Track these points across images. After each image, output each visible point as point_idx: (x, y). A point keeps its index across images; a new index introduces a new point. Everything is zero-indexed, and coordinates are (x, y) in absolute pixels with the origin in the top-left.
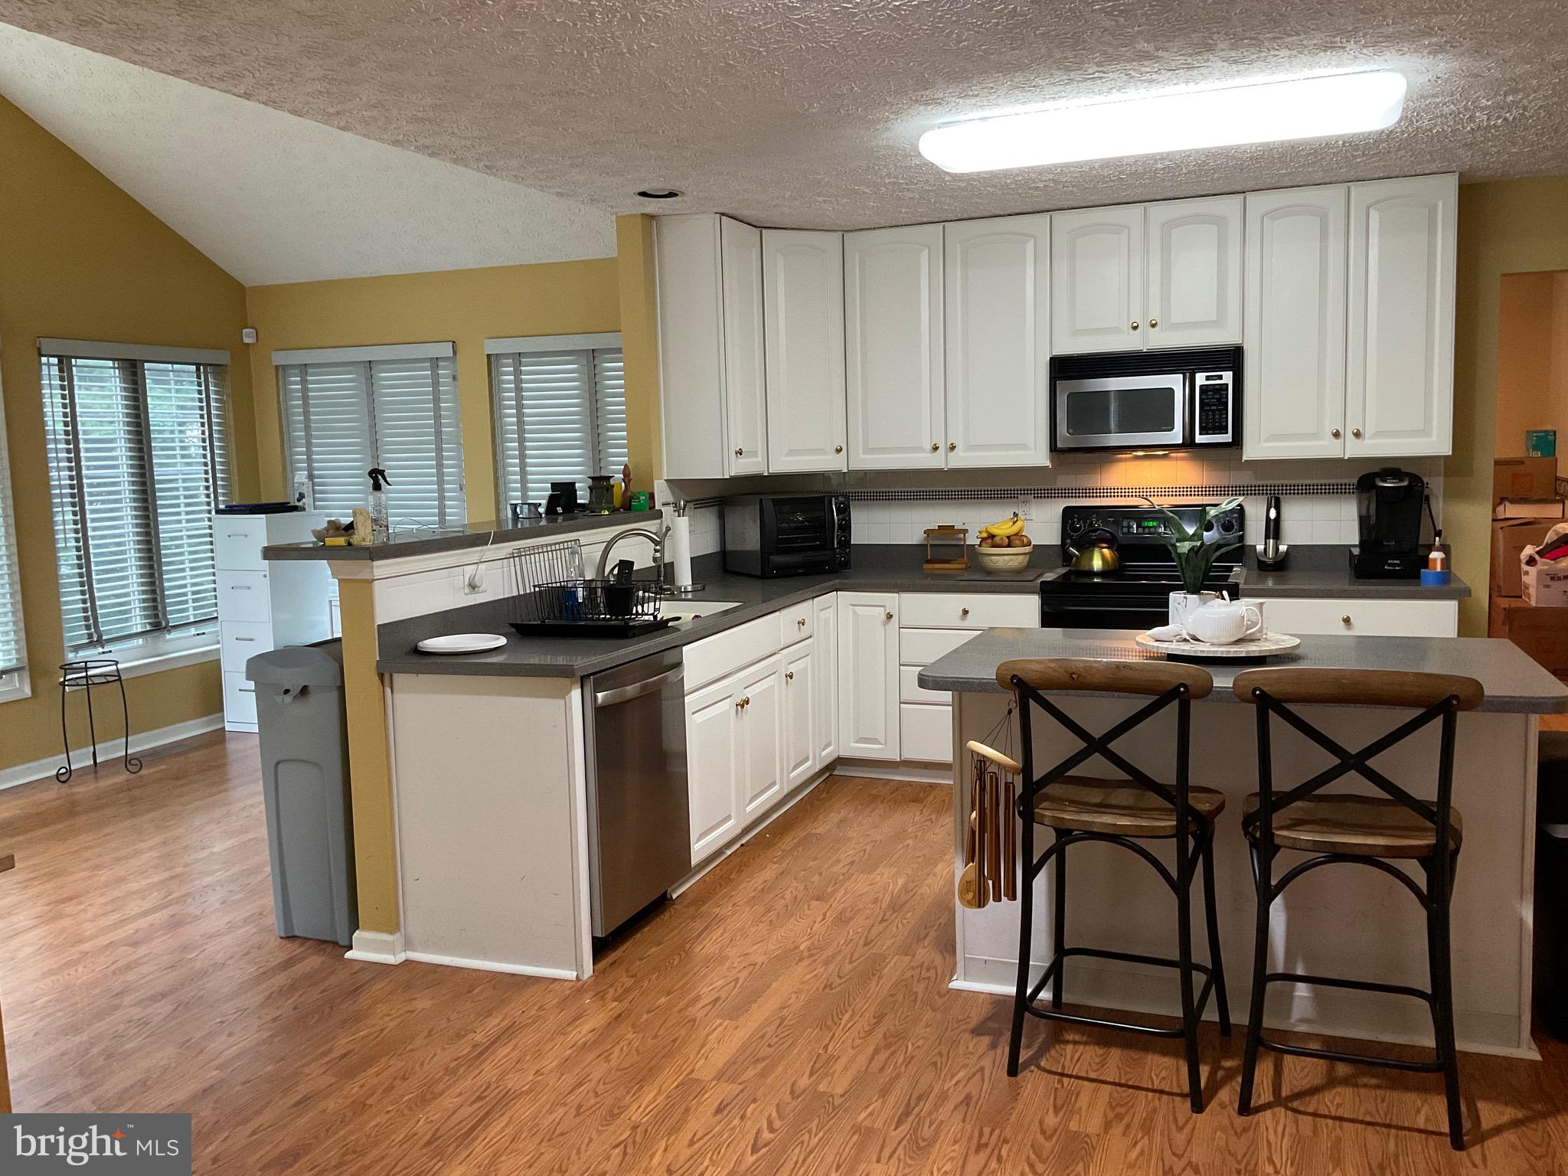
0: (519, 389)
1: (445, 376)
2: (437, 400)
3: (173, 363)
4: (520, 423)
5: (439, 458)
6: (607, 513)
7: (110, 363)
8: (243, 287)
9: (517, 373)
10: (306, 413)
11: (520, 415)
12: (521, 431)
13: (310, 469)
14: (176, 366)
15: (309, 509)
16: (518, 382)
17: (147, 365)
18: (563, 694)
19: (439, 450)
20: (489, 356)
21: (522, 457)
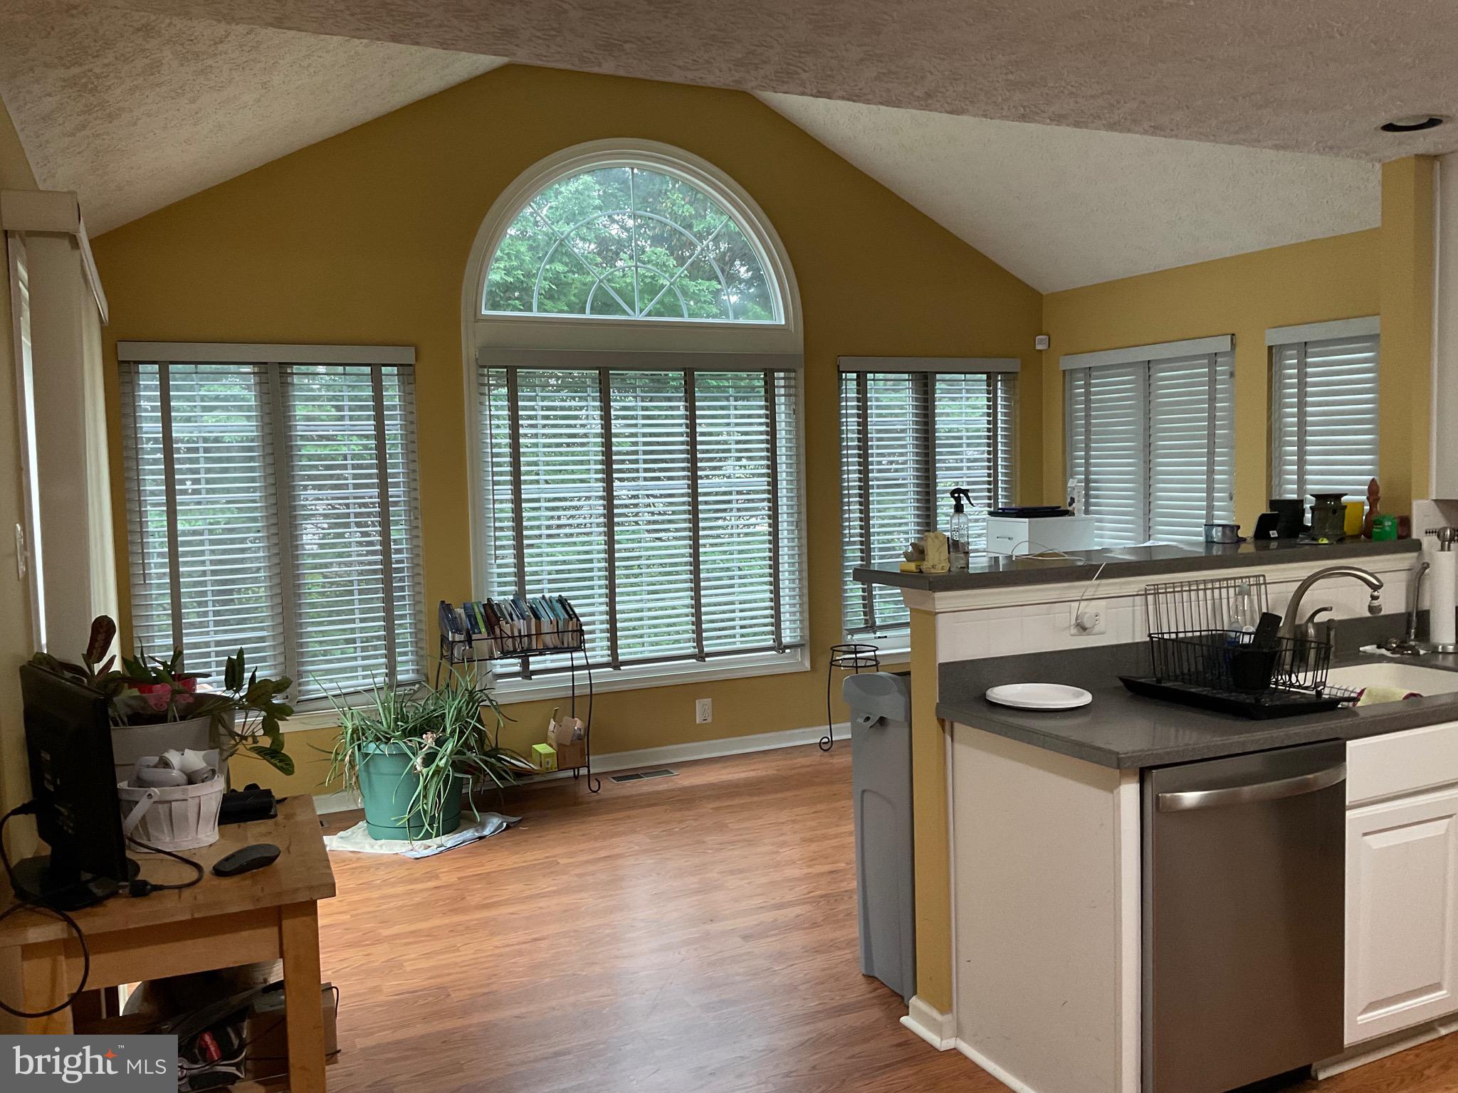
0: (1302, 385)
1: (1223, 373)
2: (1212, 400)
3: (965, 373)
4: (1302, 424)
5: (1211, 463)
6: (1325, 541)
7: (906, 376)
8: (1041, 295)
9: (1302, 366)
10: (1088, 417)
11: (1302, 415)
12: (1302, 433)
13: (1087, 473)
14: (968, 376)
15: (1080, 515)
16: (1302, 376)
17: (938, 376)
18: (1111, 787)
19: (1211, 454)
20: (1270, 348)
21: (1301, 462)
